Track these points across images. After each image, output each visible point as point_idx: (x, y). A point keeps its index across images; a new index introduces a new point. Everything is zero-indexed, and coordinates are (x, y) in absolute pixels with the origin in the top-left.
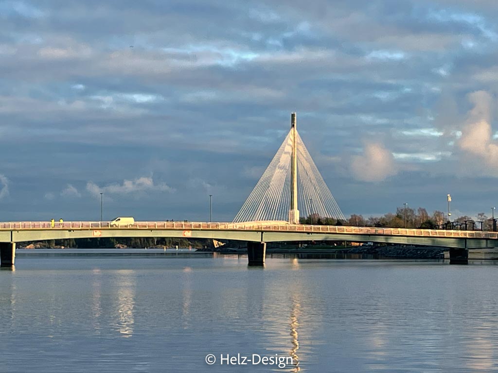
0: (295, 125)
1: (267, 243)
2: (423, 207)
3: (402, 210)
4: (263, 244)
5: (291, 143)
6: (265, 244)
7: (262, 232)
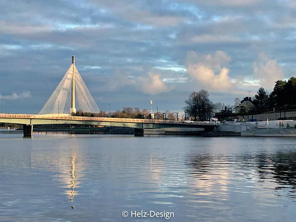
0: (74, 62)
1: (34, 125)
2: (137, 107)
3: (126, 108)
4: (31, 126)
5: (71, 72)
6: (32, 126)
7: (31, 119)
